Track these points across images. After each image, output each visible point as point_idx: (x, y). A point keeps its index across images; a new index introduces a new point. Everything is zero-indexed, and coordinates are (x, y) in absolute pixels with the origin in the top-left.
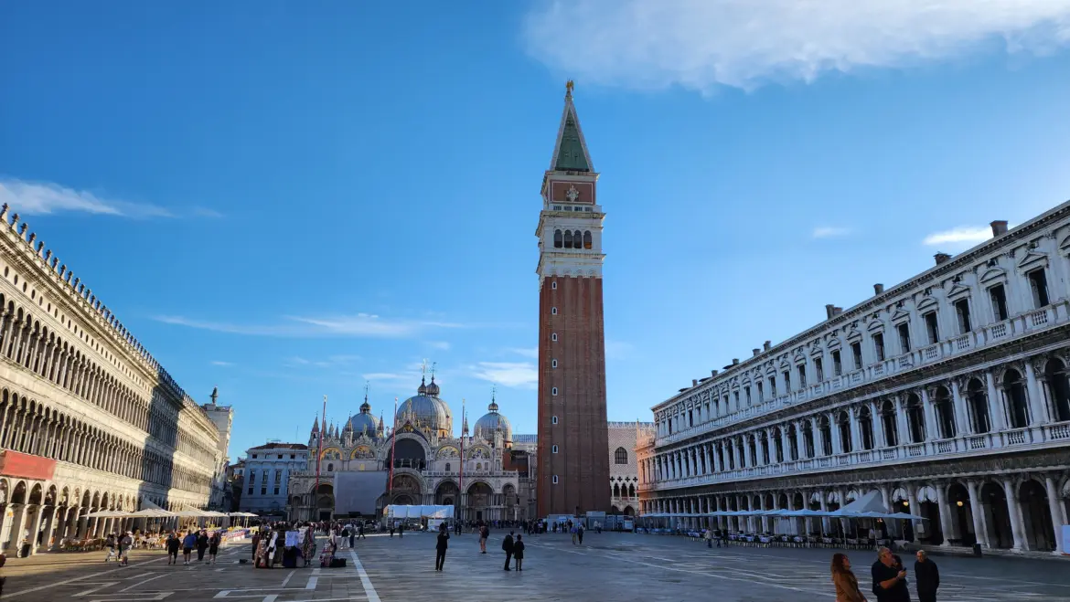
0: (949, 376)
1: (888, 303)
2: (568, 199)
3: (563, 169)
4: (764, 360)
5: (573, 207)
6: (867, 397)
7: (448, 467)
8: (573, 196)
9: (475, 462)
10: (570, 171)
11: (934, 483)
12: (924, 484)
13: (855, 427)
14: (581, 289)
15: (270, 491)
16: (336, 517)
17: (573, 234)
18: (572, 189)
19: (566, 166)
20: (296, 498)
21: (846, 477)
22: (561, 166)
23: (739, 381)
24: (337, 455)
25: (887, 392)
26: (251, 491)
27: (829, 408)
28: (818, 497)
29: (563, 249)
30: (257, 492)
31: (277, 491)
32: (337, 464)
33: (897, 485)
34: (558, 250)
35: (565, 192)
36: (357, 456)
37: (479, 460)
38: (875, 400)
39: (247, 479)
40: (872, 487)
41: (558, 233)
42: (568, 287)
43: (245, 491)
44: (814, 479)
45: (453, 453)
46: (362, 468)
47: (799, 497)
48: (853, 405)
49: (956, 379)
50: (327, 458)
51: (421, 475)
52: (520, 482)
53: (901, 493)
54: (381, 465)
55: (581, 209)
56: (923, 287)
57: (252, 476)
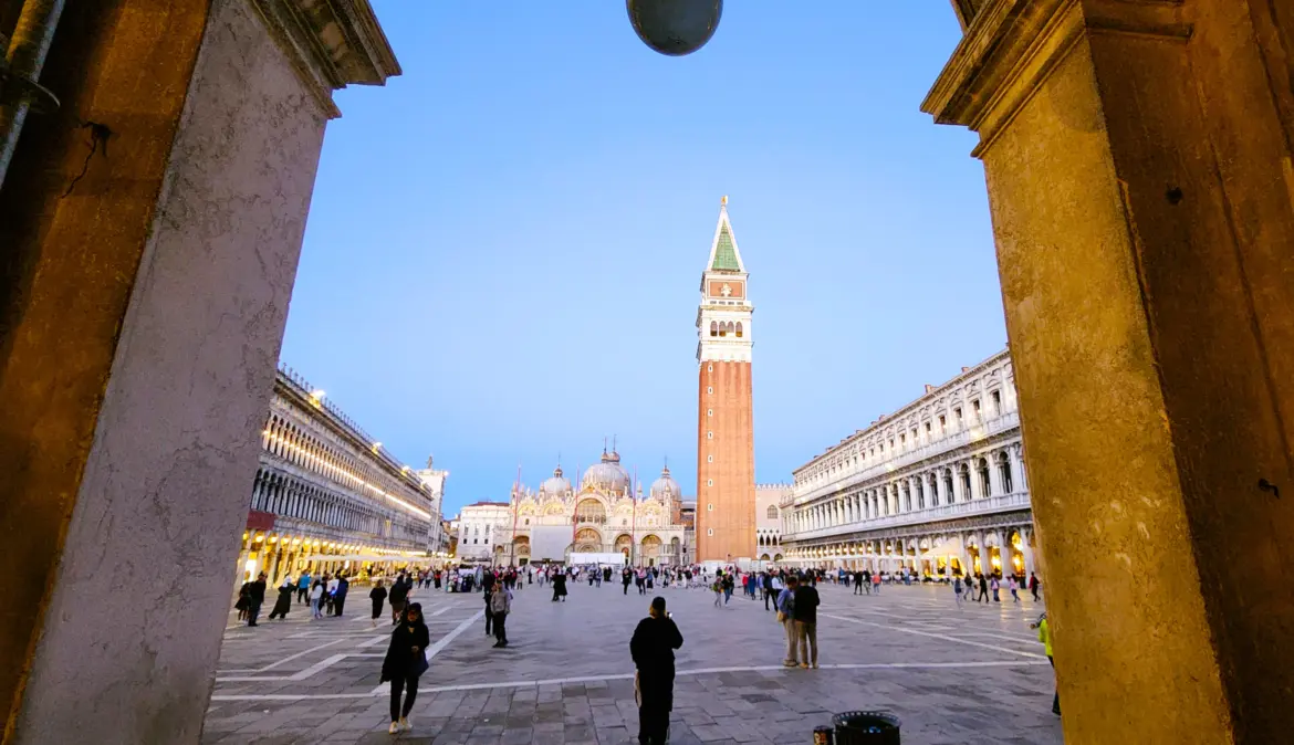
0: (1008, 442)
1: (965, 383)
2: (723, 295)
3: (718, 270)
4: (876, 431)
5: (727, 301)
6: (949, 461)
7: (625, 522)
8: (727, 291)
9: (647, 518)
10: (725, 271)
11: (996, 530)
12: (989, 531)
13: (941, 485)
14: (733, 372)
15: (481, 541)
16: (532, 563)
17: (727, 324)
18: (726, 286)
19: (721, 267)
20: (500, 547)
21: (934, 526)
22: (716, 267)
23: (858, 448)
24: (533, 512)
25: (964, 456)
26: (465, 541)
27: (922, 470)
28: (913, 543)
29: (718, 337)
30: (471, 540)
31: (486, 541)
32: (533, 520)
33: (970, 533)
34: (714, 338)
35: (720, 289)
36: (549, 513)
37: (650, 516)
38: (956, 463)
39: (462, 531)
40: (953, 534)
41: (714, 324)
42: (722, 369)
43: (461, 541)
44: (910, 529)
45: (628, 510)
46: (554, 523)
47: (900, 544)
48: (940, 468)
49: (1014, 445)
50: (524, 514)
51: (602, 529)
52: (685, 534)
53: (973, 538)
54: (569, 519)
55: (733, 303)
56: (990, 370)
57: (467, 529)
